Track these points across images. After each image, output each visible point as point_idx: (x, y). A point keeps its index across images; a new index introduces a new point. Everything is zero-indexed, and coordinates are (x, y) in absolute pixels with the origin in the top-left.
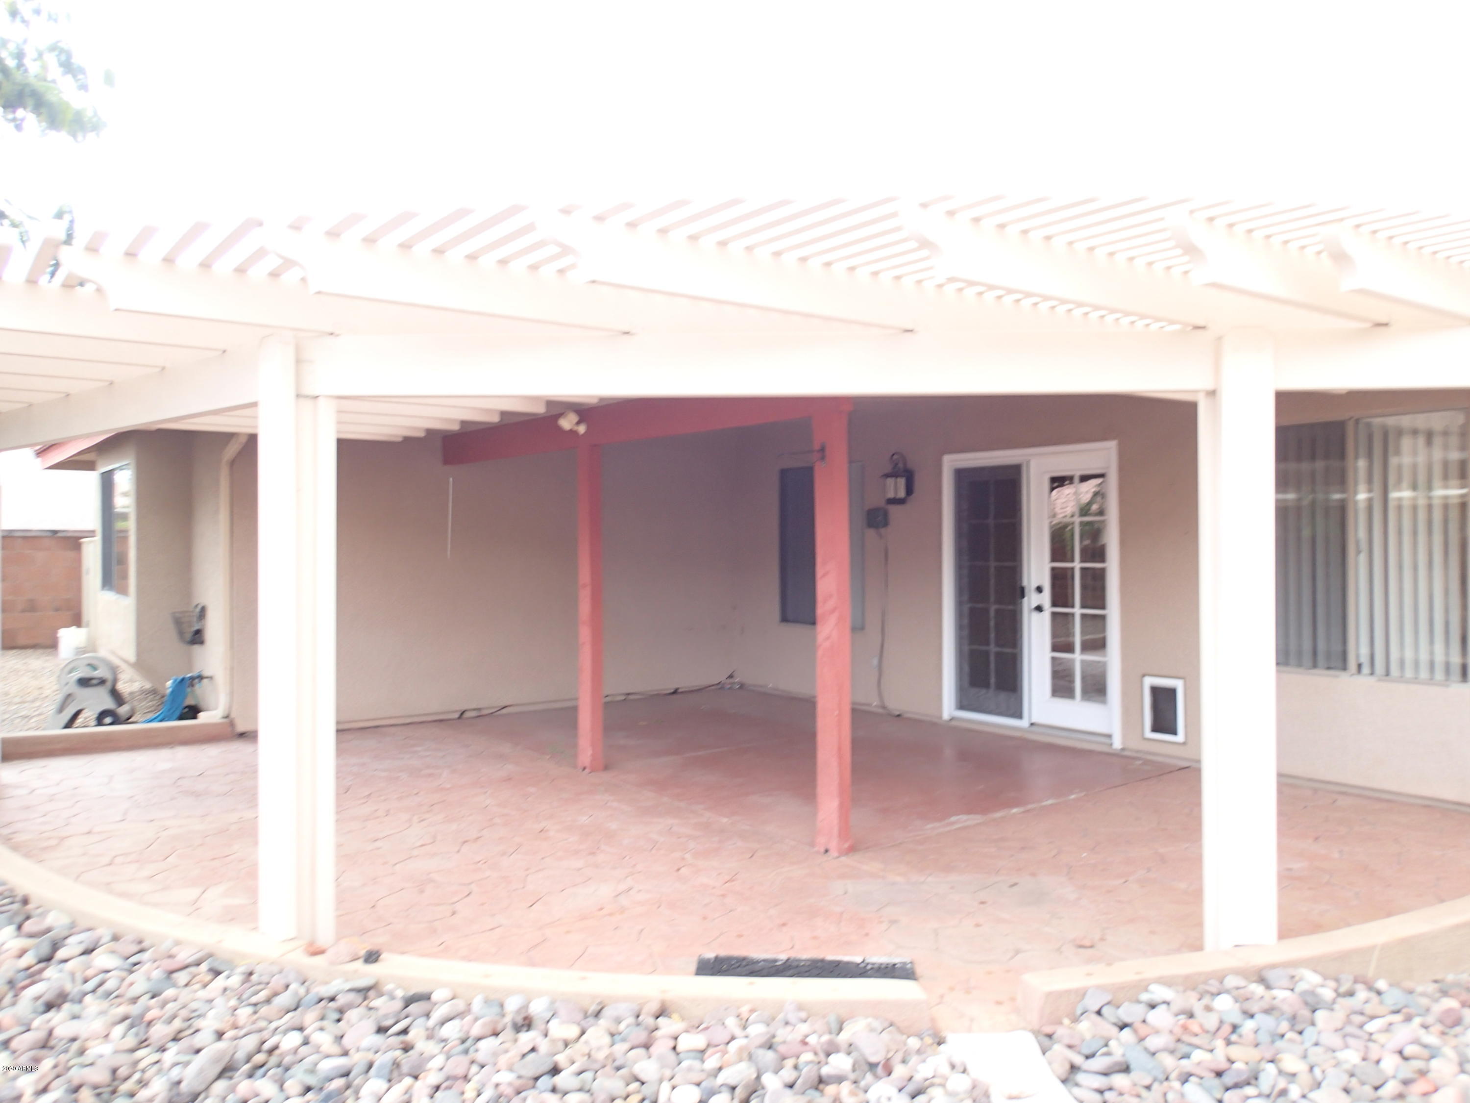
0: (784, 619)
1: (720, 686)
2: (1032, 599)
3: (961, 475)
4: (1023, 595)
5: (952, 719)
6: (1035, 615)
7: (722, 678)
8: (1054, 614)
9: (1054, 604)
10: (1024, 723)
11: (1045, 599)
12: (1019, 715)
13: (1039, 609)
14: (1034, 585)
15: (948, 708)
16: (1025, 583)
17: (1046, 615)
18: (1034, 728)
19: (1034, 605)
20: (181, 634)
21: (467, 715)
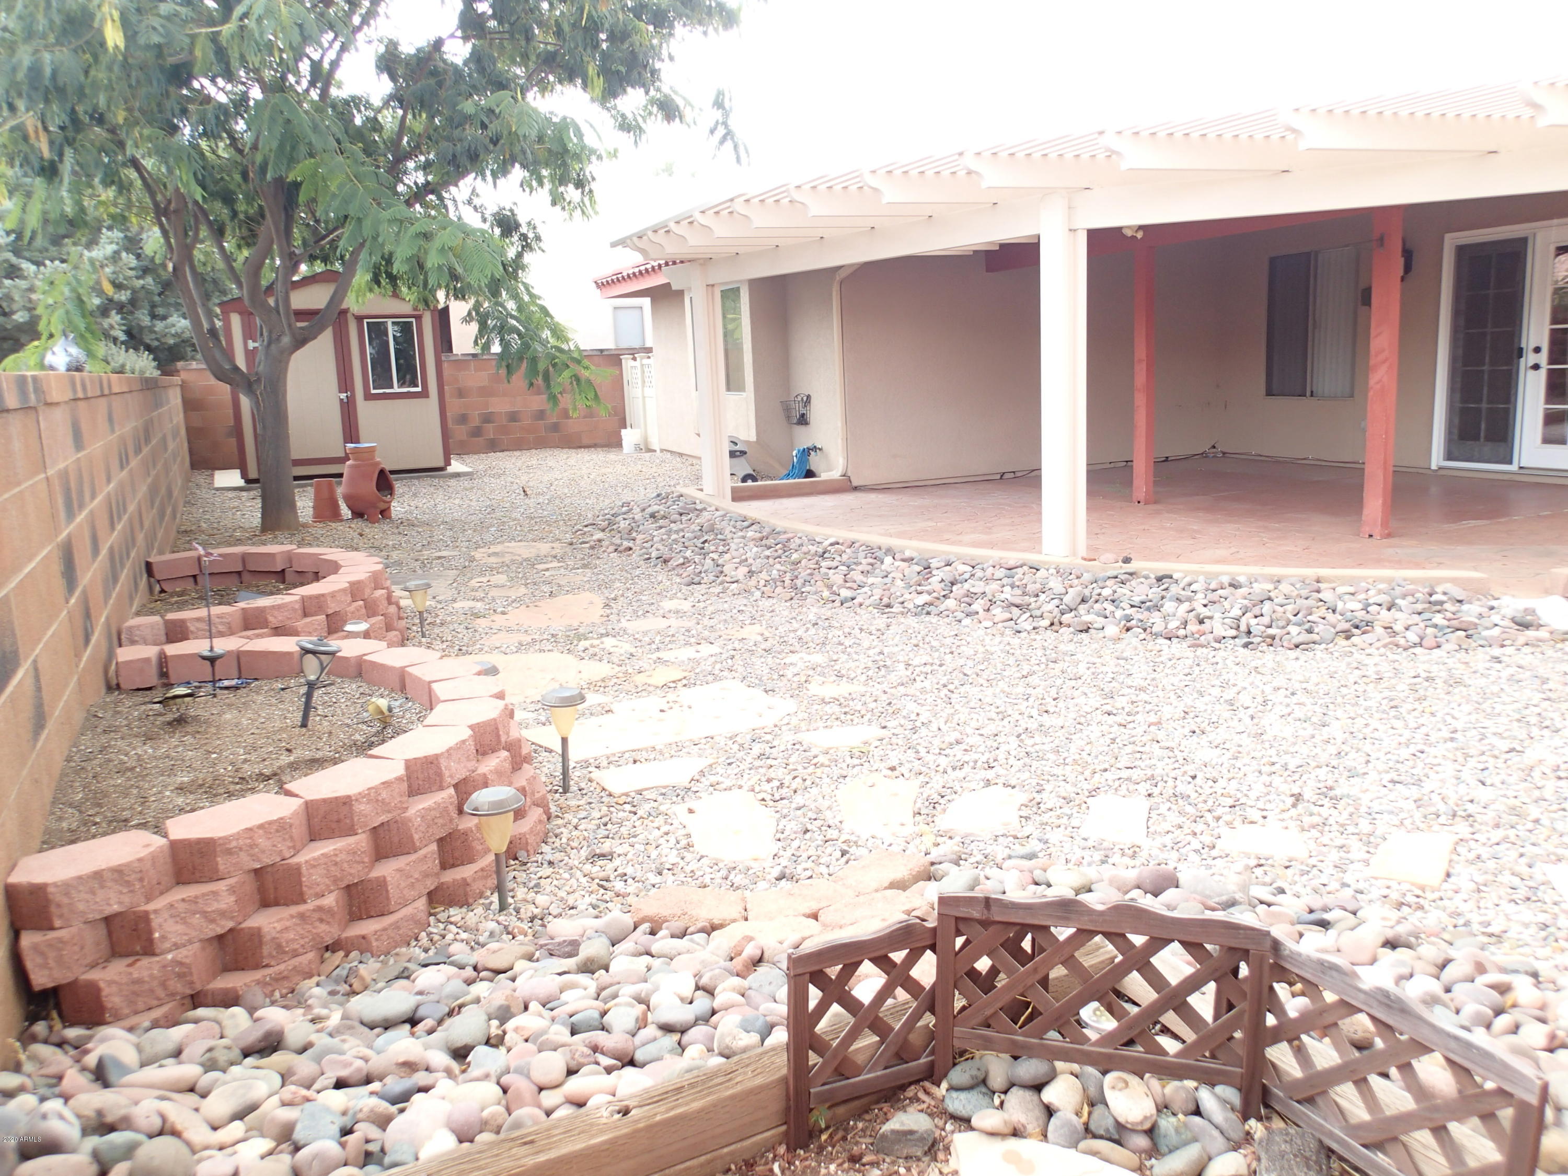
0: (1269, 393)
1: (1204, 455)
2: (1531, 358)
3: (1461, 251)
4: (1520, 355)
5: (1440, 468)
6: (1531, 373)
7: (1206, 448)
8: (1551, 373)
9: (1552, 361)
10: (1514, 467)
11: (1543, 358)
12: (1510, 462)
13: (1536, 367)
14: (1532, 345)
15: (1437, 459)
16: (1523, 345)
17: (1542, 374)
18: (1522, 471)
19: (1531, 363)
20: (788, 418)
21: (1006, 476)
